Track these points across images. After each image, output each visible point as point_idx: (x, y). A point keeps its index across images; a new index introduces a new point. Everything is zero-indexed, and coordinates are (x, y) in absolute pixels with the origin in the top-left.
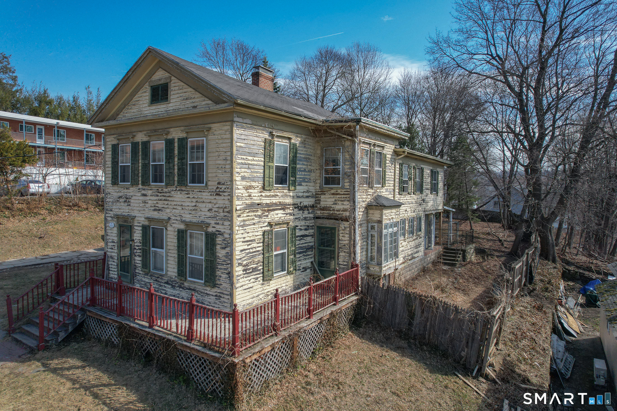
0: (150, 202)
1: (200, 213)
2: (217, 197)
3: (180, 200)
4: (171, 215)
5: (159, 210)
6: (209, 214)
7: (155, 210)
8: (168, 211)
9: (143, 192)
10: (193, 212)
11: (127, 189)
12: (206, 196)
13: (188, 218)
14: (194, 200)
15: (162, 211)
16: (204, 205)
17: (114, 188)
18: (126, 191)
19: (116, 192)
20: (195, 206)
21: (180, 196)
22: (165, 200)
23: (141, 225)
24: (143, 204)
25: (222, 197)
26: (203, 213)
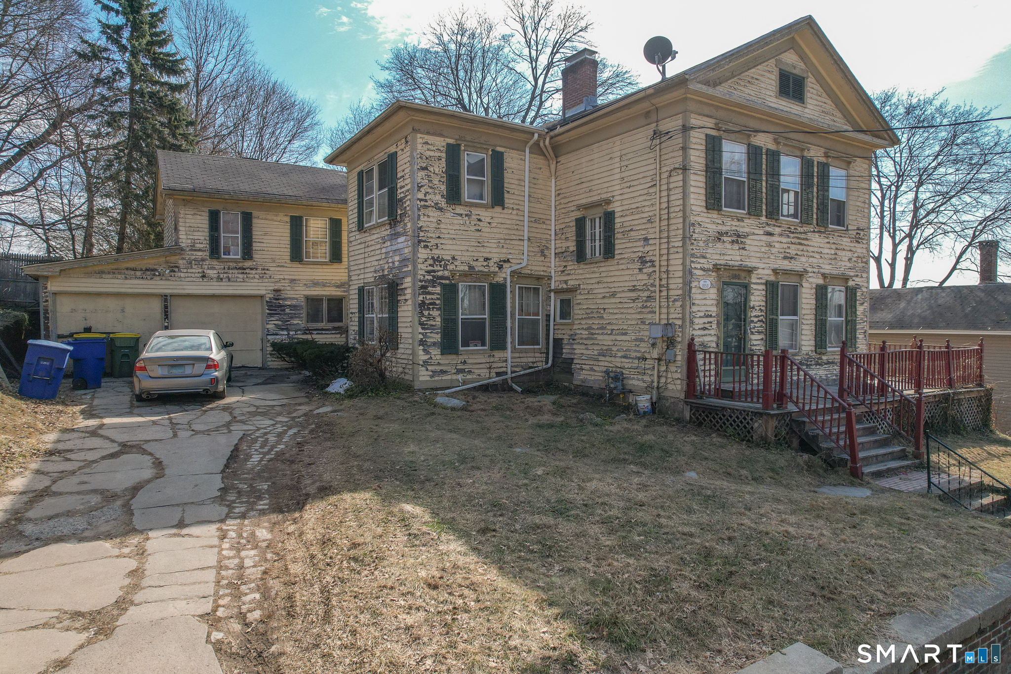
0: (777, 245)
1: (840, 263)
2: (856, 245)
3: (818, 245)
4: (807, 265)
5: (791, 258)
6: (849, 265)
7: (785, 258)
8: (803, 259)
9: (768, 229)
10: (833, 262)
11: (738, 220)
12: (846, 242)
13: (827, 269)
14: (833, 246)
15: (795, 259)
16: (844, 253)
17: (710, 215)
18: (735, 223)
19: (714, 223)
20: (836, 254)
21: (819, 240)
22: (800, 244)
23: (763, 281)
24: (767, 249)
25: (861, 245)
26: (843, 263)
